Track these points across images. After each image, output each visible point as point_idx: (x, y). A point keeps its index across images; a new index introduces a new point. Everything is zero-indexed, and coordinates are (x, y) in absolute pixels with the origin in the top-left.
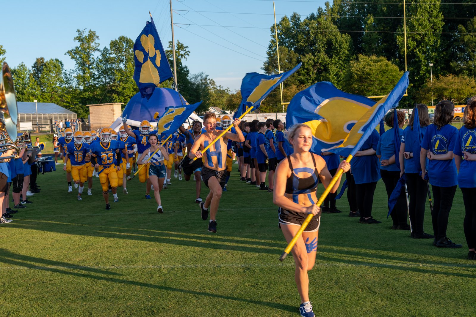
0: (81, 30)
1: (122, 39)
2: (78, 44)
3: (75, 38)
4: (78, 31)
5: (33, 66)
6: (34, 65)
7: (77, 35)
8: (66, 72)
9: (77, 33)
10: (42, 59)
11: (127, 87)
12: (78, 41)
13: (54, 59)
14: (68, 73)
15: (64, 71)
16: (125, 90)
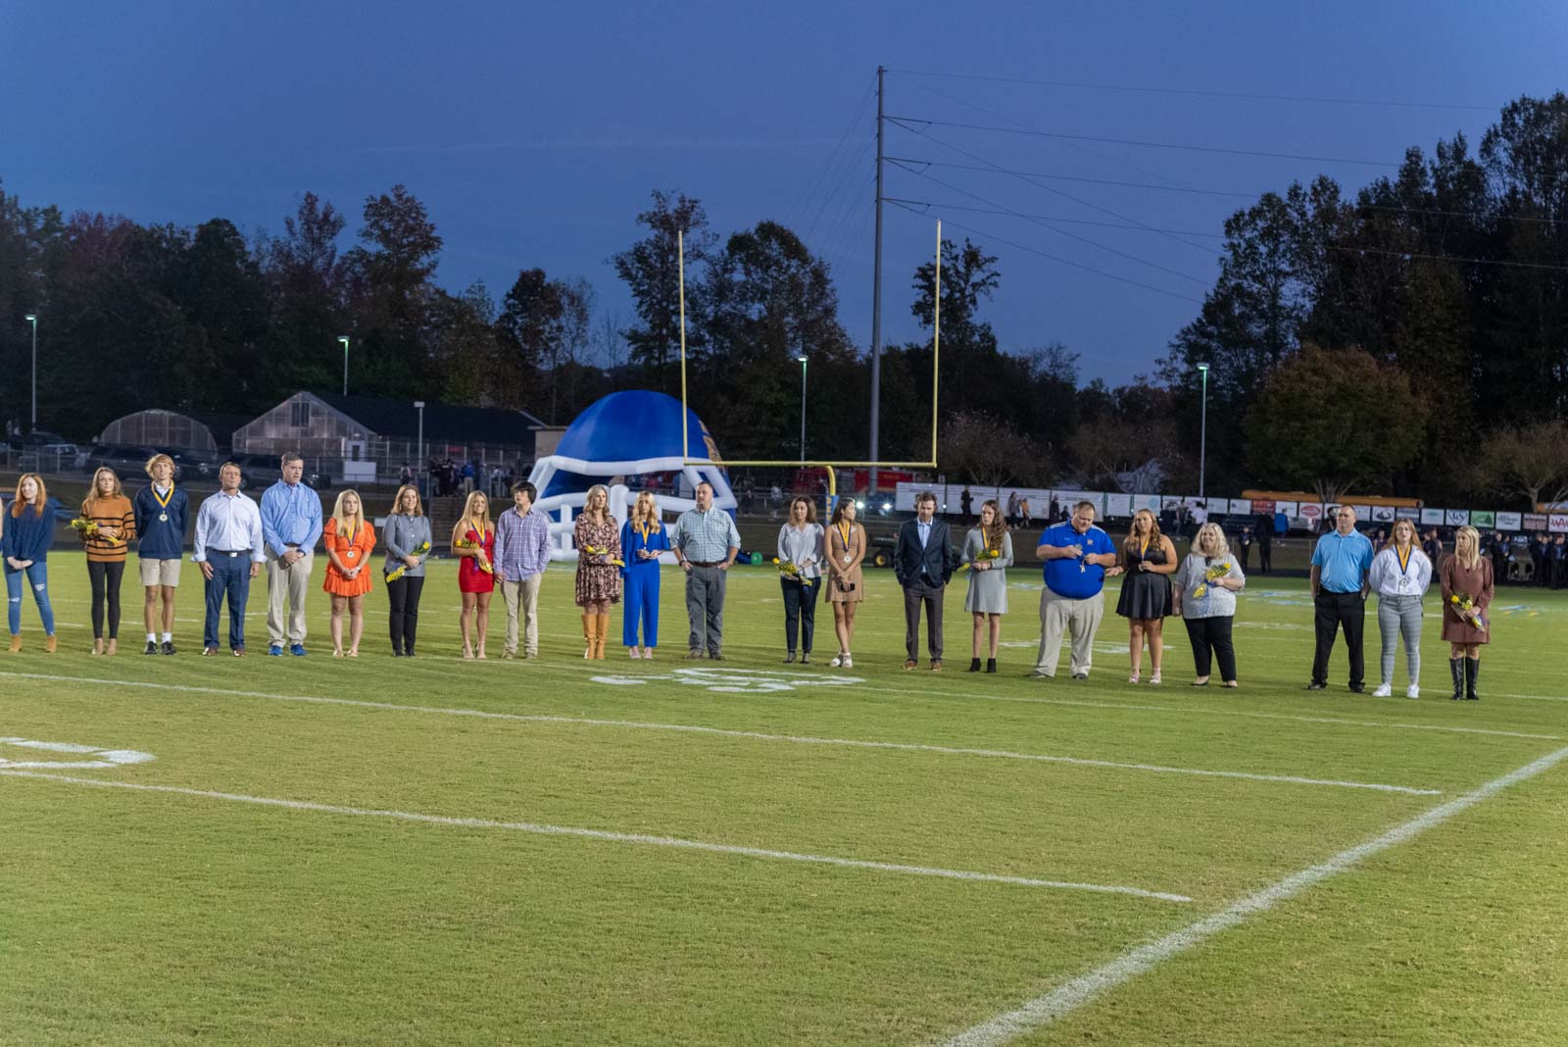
0: (663, 193)
1: (768, 230)
2: (647, 233)
3: (641, 217)
4: (658, 195)
5: (511, 292)
6: (513, 290)
7: (650, 206)
9: (654, 200)
10: (539, 274)
12: (649, 225)
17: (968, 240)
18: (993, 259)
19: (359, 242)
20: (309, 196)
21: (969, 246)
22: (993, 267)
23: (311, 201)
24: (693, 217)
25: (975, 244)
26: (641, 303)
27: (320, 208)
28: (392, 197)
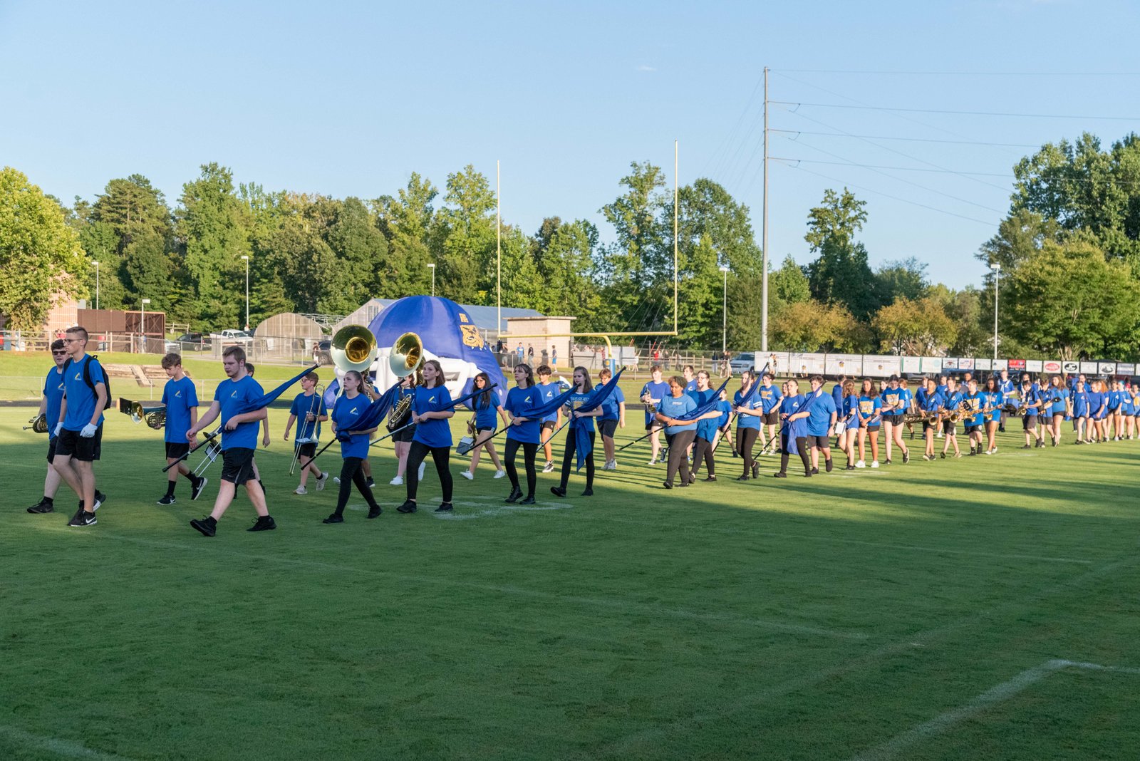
0: (638, 164)
1: (703, 185)
2: (626, 191)
3: (623, 180)
4: (634, 165)
5: (538, 233)
6: (540, 231)
7: (630, 173)
8: (603, 247)
9: (632, 169)
10: (557, 219)
11: (696, 283)
12: (627, 185)
13: (582, 220)
14: (607, 248)
15: (598, 246)
16: (691, 290)
17: (845, 188)
18: (864, 203)
19: (444, 204)
20: (414, 174)
21: (847, 193)
22: (863, 208)
23: (415, 179)
24: (656, 179)
25: (851, 191)
26: (622, 237)
27: (422, 182)
28: (464, 173)
